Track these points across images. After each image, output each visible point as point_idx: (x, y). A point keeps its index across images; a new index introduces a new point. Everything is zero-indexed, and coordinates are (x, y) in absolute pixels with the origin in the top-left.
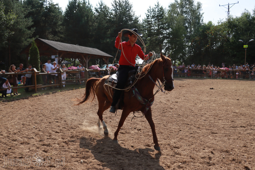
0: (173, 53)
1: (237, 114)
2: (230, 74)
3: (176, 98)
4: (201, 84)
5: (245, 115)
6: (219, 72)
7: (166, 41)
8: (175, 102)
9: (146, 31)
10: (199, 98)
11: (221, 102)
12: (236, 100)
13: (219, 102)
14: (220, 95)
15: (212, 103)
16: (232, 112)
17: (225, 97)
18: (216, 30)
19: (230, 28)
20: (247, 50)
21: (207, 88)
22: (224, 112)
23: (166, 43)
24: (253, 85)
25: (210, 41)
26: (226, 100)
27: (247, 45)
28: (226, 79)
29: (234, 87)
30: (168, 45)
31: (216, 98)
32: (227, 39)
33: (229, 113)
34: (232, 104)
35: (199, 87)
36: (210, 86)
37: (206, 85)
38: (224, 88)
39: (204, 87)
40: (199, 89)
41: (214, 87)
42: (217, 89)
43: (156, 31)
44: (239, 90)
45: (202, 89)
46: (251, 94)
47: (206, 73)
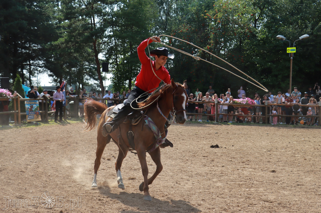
0: (125, 62)
1: (271, 205)
2: (257, 114)
3: (131, 169)
4: (190, 136)
5: (288, 206)
6: (231, 108)
7: (110, 32)
8: (129, 179)
9: (60, 4)
10: (185, 169)
11: (235, 176)
12: (269, 173)
13: (231, 178)
14: (233, 160)
15: (214, 180)
16: (261, 200)
17: (245, 166)
18: (226, 11)
19: (258, 6)
20: (293, 59)
21: (205, 144)
22: (242, 200)
23: (110, 37)
24: (307, 139)
25: (212, 36)
26: (246, 173)
27: (295, 48)
28: (248, 123)
29: (265, 143)
30: (115, 43)
31: (223, 169)
32: (251, 33)
33: (254, 202)
34: (261, 180)
35: (185, 142)
36: (212, 140)
37: (202, 139)
38: (242, 144)
39: (197, 143)
40: (186, 147)
41: (221, 144)
42: (227, 147)
43: (85, 7)
44: (278, 148)
45: (192, 147)
46: (303, 159)
47: (204, 109)
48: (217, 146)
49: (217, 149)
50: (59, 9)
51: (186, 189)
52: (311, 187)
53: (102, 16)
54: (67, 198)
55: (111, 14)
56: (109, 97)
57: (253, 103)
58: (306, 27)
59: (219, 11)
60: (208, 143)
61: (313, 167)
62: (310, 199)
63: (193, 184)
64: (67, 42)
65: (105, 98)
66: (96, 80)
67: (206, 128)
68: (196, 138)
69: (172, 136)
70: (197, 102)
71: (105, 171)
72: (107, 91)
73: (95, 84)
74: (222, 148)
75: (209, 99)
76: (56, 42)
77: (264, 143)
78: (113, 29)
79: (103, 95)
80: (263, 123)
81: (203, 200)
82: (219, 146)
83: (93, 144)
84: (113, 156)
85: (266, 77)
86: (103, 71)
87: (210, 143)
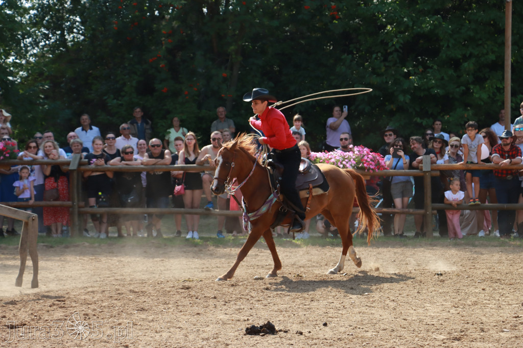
21: (224, 323)
35: (150, 318)
36: (246, 306)
37: (211, 302)
38: (358, 317)
39: (194, 319)
40: (157, 336)
41: (281, 318)
42: (305, 331)
44: (486, 328)
45: (179, 335)
47: (204, 193)
48: (269, 329)
49: (270, 338)
57: (379, 166)
60: (236, 317)
67: (218, 260)
68: (187, 302)
69: (98, 297)
74: (289, 335)
77: (433, 310)
80: (417, 235)
82: (277, 328)
85: (421, 69)
87: (242, 318)
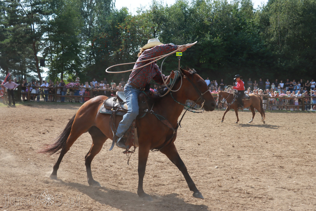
0: (58, 59)
1: (162, 164)
7: (46, 36)
9: (6, 12)
16: (155, 161)
18: (133, 24)
19: (156, 22)
20: (180, 60)
23: (46, 40)
24: (189, 117)
25: (123, 42)
30: (51, 44)
43: (26, 16)
46: (186, 131)
50: (5, 16)
51: (102, 155)
52: (190, 151)
53: (39, 23)
54: (9, 164)
55: (47, 22)
56: (45, 85)
58: (189, 38)
59: (128, 24)
61: (192, 137)
62: (189, 159)
63: (107, 151)
64: (11, 42)
65: (42, 86)
66: (36, 72)
70: (113, 90)
71: (40, 142)
72: (44, 81)
73: (35, 75)
75: (121, 88)
76: (2, 42)
78: (48, 34)
79: (41, 84)
81: (114, 162)
83: (32, 122)
84: (47, 131)
86: (41, 66)
